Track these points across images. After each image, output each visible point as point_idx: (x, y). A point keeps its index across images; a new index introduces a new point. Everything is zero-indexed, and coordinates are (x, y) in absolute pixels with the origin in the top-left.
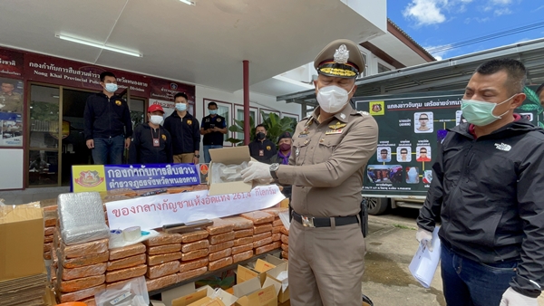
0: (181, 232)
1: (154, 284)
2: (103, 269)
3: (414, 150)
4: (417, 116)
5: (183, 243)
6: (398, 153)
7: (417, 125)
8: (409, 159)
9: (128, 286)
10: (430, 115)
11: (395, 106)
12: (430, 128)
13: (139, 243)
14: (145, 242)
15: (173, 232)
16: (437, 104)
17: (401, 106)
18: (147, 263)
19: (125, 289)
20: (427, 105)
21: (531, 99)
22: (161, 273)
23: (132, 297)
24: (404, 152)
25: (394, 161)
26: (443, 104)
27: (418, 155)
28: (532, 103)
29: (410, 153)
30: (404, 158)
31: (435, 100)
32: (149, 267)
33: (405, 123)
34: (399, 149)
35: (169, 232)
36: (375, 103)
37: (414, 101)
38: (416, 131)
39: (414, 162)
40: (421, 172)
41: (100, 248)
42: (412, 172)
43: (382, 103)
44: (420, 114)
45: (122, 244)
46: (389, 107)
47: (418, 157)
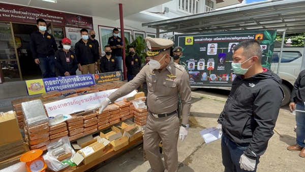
0: (83, 115)
1: (73, 138)
2: (48, 135)
3: (206, 64)
4: (209, 45)
5: (84, 120)
6: (198, 65)
7: (209, 50)
8: (203, 68)
9: (60, 140)
10: (216, 45)
11: (199, 40)
12: (215, 53)
13: (63, 122)
14: (66, 122)
15: (79, 115)
16: (220, 39)
17: (201, 40)
18: (68, 130)
19: (59, 141)
20: (215, 39)
21: (267, 37)
22: (75, 133)
23: (63, 144)
24: (201, 65)
25: (196, 69)
26: (223, 39)
27: (208, 66)
28: (267, 39)
29: (204, 65)
30: (201, 68)
31: (219, 37)
32: (69, 131)
33: (203, 49)
34: (199, 63)
35: (77, 116)
36: (188, 38)
37: (208, 37)
38: (208, 54)
39: (206, 70)
40: (209, 75)
41: (45, 127)
42: (204, 75)
43: (192, 38)
44: (211, 44)
45: (55, 123)
46: (195, 40)
47: (208, 68)
